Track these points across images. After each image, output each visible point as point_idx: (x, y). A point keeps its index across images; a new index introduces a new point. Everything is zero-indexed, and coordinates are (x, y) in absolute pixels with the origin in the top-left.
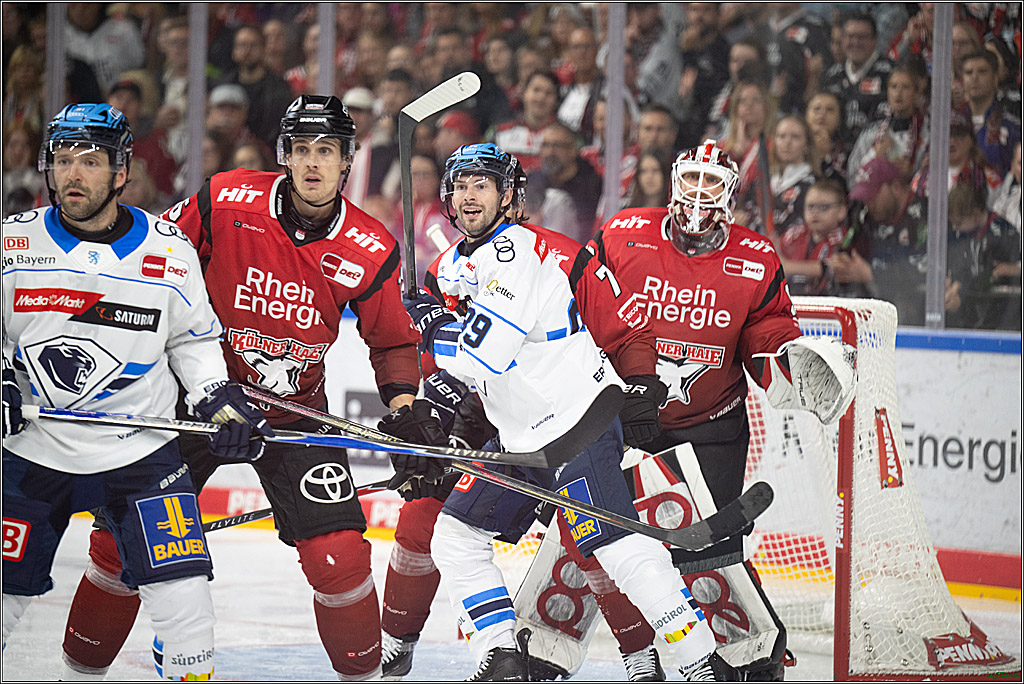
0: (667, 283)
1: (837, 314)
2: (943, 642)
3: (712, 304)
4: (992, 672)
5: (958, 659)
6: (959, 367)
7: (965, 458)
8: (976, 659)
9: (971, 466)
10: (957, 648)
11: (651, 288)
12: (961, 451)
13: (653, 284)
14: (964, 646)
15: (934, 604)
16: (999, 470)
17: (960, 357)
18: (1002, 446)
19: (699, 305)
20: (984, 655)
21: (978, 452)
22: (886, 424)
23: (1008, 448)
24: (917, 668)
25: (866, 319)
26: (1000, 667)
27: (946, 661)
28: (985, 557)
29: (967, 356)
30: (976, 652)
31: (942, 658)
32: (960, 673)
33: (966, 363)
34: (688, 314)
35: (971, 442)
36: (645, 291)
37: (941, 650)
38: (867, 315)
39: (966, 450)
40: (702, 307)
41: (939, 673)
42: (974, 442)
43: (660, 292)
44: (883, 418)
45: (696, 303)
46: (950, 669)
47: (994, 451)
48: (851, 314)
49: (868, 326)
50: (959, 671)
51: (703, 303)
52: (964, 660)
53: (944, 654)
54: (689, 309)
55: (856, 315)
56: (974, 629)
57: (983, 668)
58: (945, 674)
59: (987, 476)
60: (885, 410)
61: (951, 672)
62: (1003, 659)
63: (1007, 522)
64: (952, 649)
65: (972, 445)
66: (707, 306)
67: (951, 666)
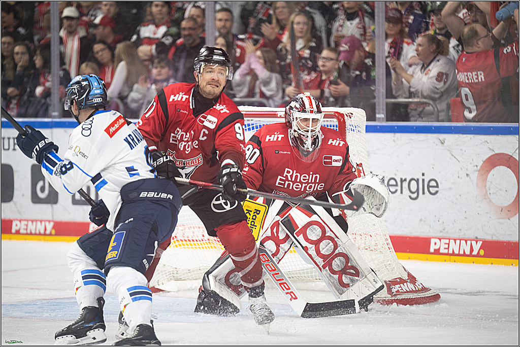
0: (295, 171)
1: (335, 115)
2: (394, 282)
3: (318, 181)
4: (420, 296)
5: (402, 291)
6: (394, 141)
7: (399, 188)
8: (411, 290)
9: (402, 193)
10: (402, 285)
11: (287, 174)
12: (397, 185)
13: (288, 172)
14: (405, 284)
15: (389, 262)
16: (416, 194)
17: (394, 136)
18: (417, 181)
19: (311, 183)
20: (415, 288)
21: (405, 185)
22: (362, 171)
23: (421, 182)
24: (381, 296)
25: (350, 118)
26: (424, 294)
27: (396, 292)
28: (410, 238)
29: (398, 135)
30: (411, 286)
31: (394, 290)
32: (404, 298)
33: (398, 139)
34: (306, 187)
35: (401, 179)
36: (284, 176)
37: (393, 286)
38: (351, 115)
39: (399, 183)
40: (313, 183)
41: (393, 298)
42: (403, 179)
43: (291, 176)
44: (361, 168)
45: (310, 181)
46: (399, 296)
47: (413, 183)
48: (342, 115)
49: (351, 121)
50: (403, 297)
51: (313, 181)
52: (405, 291)
53: (395, 288)
54: (306, 185)
55: (345, 116)
56: (409, 275)
57: (415, 294)
58: (396, 298)
59: (410, 197)
60: (361, 164)
61: (399, 297)
62: (424, 289)
63: (421, 220)
64: (399, 286)
65: (402, 181)
66: (315, 183)
67: (399, 294)
